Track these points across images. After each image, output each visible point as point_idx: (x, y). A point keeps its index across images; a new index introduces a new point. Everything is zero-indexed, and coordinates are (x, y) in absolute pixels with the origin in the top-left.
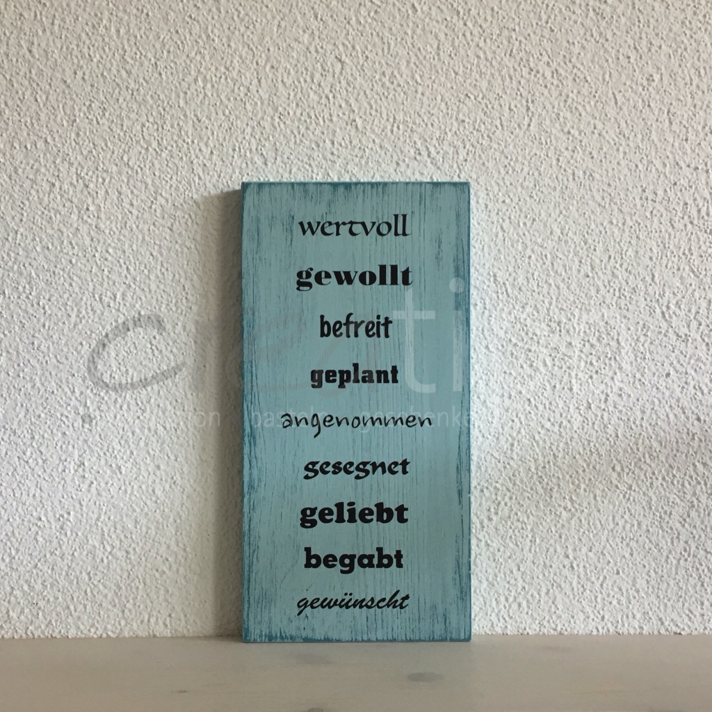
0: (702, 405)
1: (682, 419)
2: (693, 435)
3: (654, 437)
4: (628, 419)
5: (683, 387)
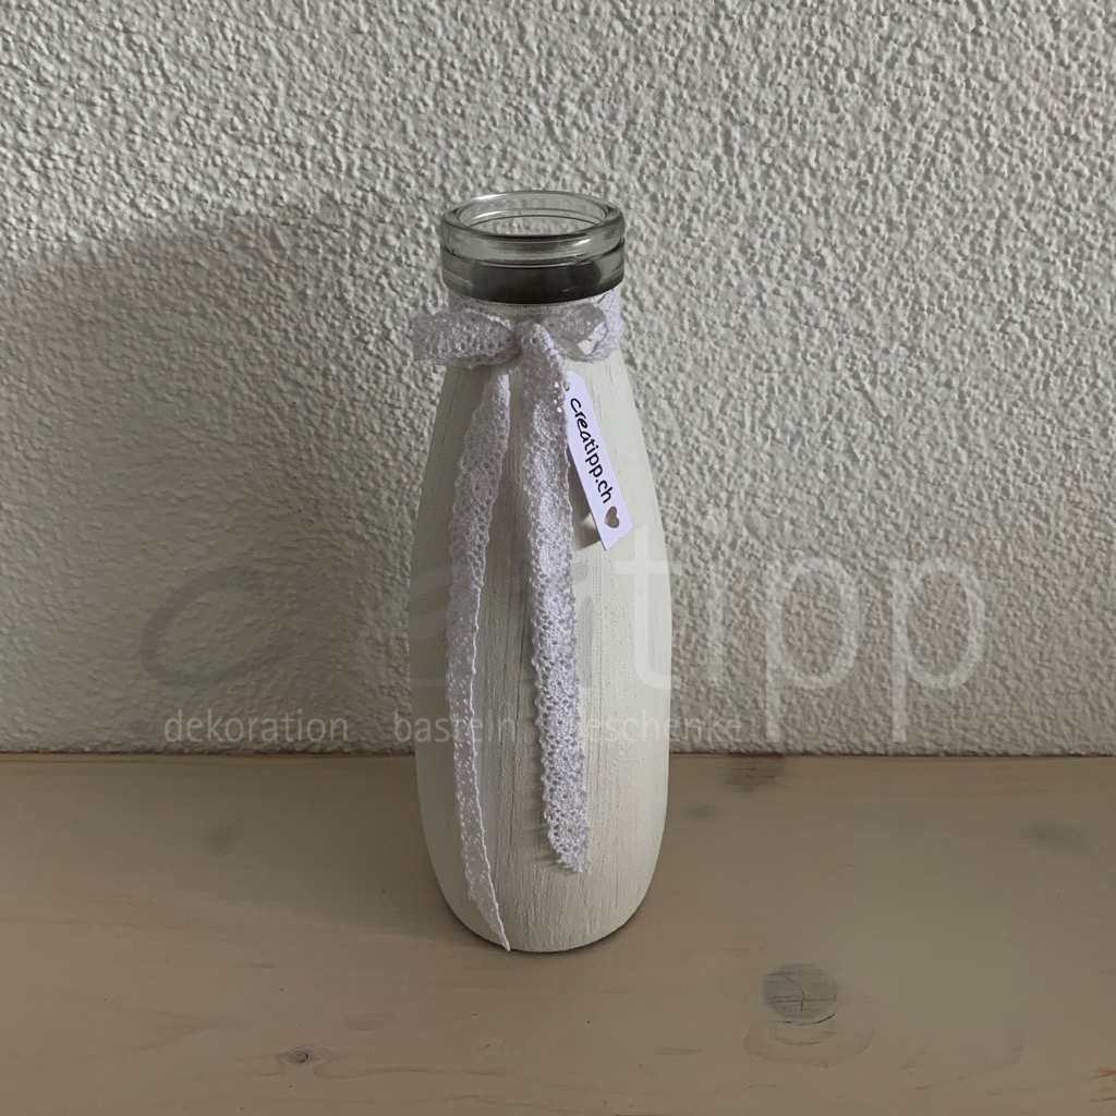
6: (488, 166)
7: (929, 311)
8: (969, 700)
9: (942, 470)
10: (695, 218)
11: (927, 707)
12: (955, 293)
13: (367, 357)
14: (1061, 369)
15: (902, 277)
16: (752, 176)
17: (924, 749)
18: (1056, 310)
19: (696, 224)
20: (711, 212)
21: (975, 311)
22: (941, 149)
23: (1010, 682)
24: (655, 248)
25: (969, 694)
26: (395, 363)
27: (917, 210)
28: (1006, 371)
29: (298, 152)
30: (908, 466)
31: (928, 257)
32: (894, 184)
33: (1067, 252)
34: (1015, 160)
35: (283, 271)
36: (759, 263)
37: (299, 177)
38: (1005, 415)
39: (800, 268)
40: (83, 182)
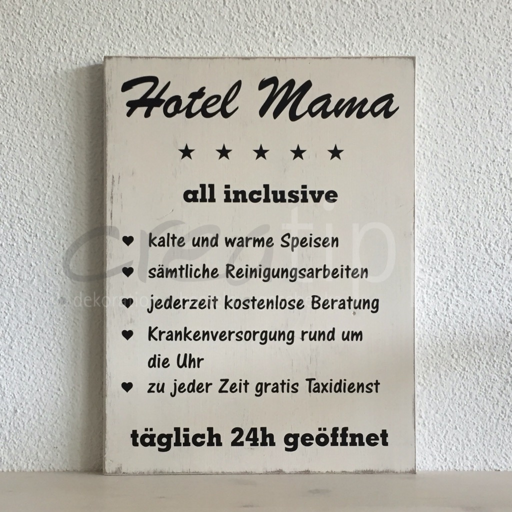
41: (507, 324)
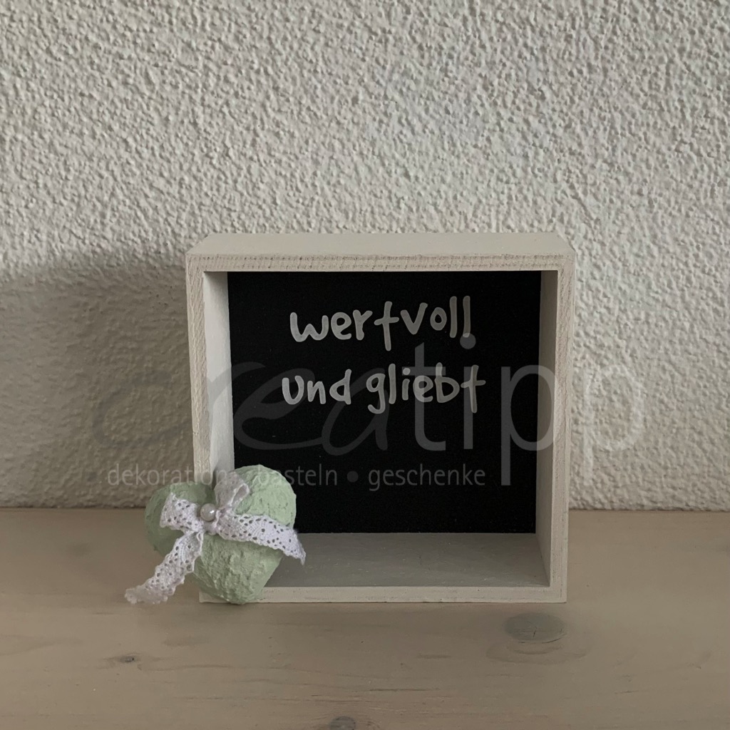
0: (412, 151)
1: (379, 175)
2: (398, 202)
3: (334, 203)
4: (292, 175)
5: (381, 122)
6: (302, 22)
7: (622, 135)
8: (674, 461)
9: (640, 262)
10: (450, 62)
11: (642, 468)
12: (640, 120)
13: (212, 170)
14: (722, 180)
15: (601, 108)
16: (490, 31)
17: (643, 506)
18: (714, 134)
19: (451, 67)
20: (462, 58)
21: (656, 135)
22: (623, 11)
23: (706, 446)
24: (422, 86)
25: (674, 455)
26: (232, 175)
27: (608, 57)
28: (681, 182)
29: (167, 12)
30: (614, 260)
31: (619, 93)
32: (591, 38)
33: (719, 89)
34: (676, 20)
35: (152, 102)
36: (498, 96)
37: (167, 30)
38: (683, 218)
39: (527, 101)
40: (14, 34)
41: (397, 180)
